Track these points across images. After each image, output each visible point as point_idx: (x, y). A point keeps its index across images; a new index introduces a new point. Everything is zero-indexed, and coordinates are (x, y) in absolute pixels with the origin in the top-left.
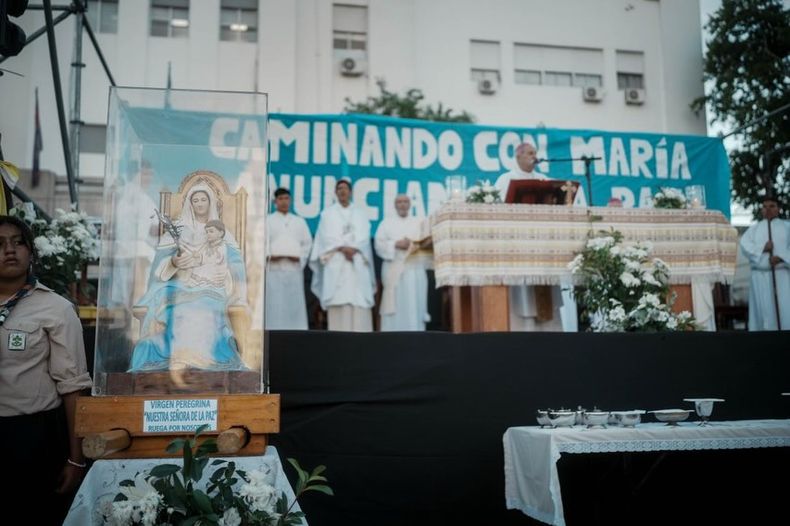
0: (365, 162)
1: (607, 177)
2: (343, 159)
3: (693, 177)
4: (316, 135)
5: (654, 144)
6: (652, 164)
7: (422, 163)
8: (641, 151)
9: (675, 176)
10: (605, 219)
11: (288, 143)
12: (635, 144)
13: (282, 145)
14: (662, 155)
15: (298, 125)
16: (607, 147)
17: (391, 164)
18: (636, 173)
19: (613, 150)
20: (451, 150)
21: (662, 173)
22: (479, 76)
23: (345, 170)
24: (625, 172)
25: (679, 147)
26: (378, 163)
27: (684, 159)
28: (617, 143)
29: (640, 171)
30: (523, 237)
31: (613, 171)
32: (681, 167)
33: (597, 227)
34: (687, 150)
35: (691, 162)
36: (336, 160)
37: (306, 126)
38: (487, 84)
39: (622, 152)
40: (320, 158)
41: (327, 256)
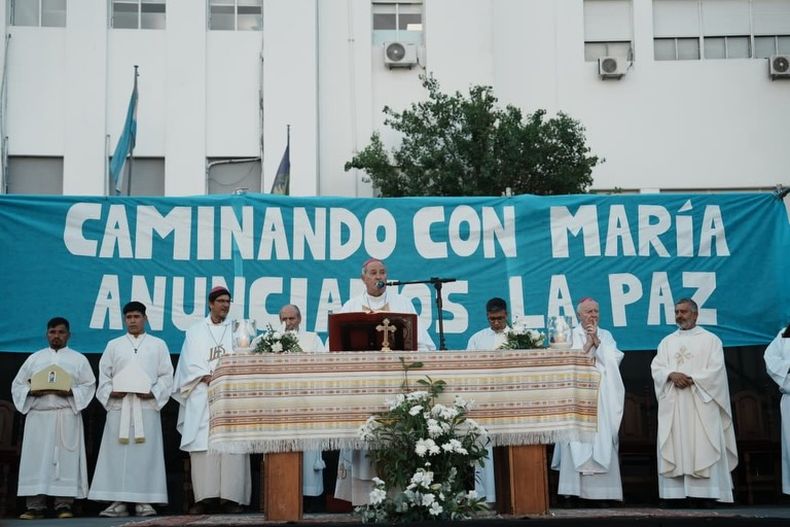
0: (265, 254)
1: (603, 258)
2: (235, 252)
3: (732, 254)
4: (200, 223)
5: (674, 211)
6: (669, 239)
7: (341, 252)
8: (654, 220)
9: (705, 252)
10: (426, 366)
11: (163, 235)
12: (645, 211)
13: (156, 238)
14: (685, 224)
15: (176, 211)
16: (603, 218)
17: (299, 255)
18: (645, 252)
19: (612, 221)
20: (381, 233)
21: (685, 249)
22: (600, 53)
23: (238, 267)
24: (629, 250)
25: (713, 212)
26: (283, 254)
27: (720, 227)
28: (618, 212)
29: (652, 248)
30: (320, 392)
31: (611, 250)
32: (714, 239)
33: (414, 376)
34: (724, 215)
35: (729, 232)
36: (226, 255)
37: (188, 211)
38: (610, 64)
39: (625, 223)
40: (205, 253)
41: (190, 388)
